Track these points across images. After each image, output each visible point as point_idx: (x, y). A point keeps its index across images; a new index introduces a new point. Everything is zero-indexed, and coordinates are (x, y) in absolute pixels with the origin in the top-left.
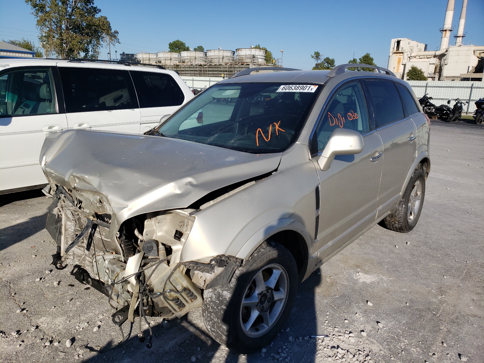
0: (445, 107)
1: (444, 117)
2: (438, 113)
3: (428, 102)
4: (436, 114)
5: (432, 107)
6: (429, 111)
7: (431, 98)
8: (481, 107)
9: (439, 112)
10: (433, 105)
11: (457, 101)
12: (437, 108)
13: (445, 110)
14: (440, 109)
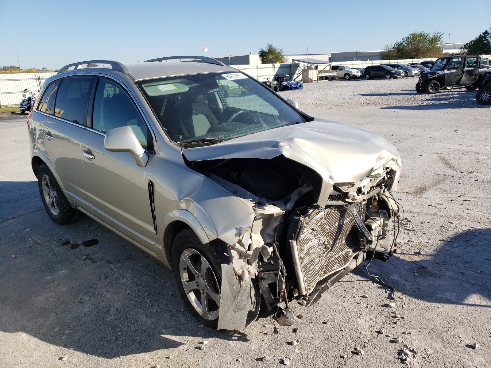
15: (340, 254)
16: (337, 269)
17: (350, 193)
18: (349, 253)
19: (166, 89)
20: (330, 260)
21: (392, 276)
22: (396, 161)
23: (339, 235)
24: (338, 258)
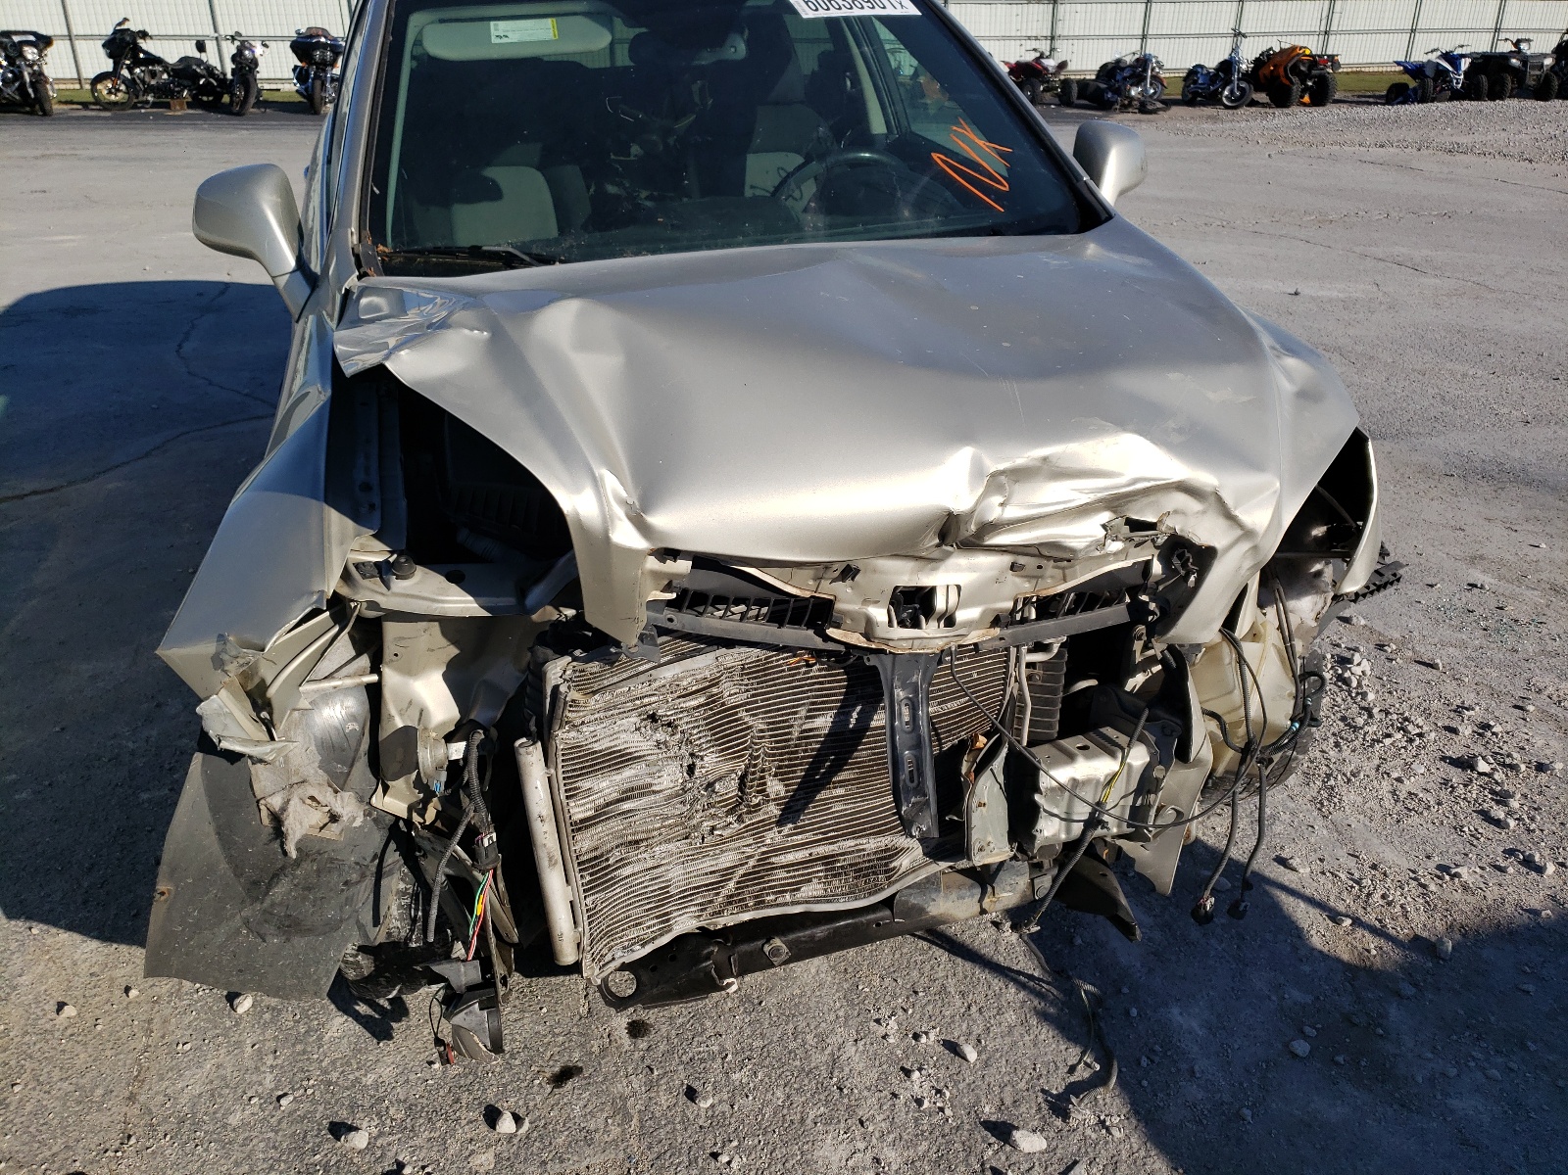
0: (199, 66)
1: (205, 98)
2: (185, 87)
3: (138, 49)
4: (178, 92)
5: (158, 68)
6: (153, 82)
7: (144, 35)
8: (313, 59)
9: (186, 83)
10: (158, 61)
11: (237, 43)
12: (173, 70)
13: (203, 76)
14: (186, 72)
15: (848, 844)
16: (818, 902)
17: (838, 606)
18: (896, 854)
19: (514, 38)
20: (773, 860)
21: (1176, 1011)
22: (1212, 499)
23: (837, 767)
24: (828, 860)
